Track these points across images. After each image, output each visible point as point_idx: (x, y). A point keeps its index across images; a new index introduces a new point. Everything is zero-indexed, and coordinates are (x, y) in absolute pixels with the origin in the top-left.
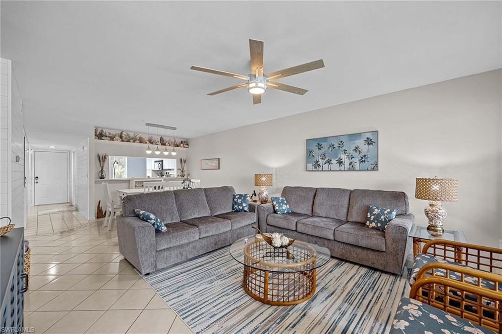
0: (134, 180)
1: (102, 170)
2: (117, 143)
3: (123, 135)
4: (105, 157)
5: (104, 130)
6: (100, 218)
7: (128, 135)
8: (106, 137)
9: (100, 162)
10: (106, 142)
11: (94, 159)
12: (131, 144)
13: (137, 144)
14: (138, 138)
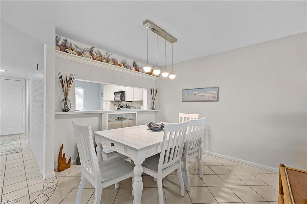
0: (107, 114)
1: (66, 98)
2: (87, 60)
3: (94, 53)
4: (70, 80)
5: (68, 40)
6: (62, 170)
7: (100, 53)
8: (72, 49)
9: (63, 85)
10: (72, 57)
11: (54, 82)
12: (103, 65)
13: (110, 66)
14: (111, 59)
